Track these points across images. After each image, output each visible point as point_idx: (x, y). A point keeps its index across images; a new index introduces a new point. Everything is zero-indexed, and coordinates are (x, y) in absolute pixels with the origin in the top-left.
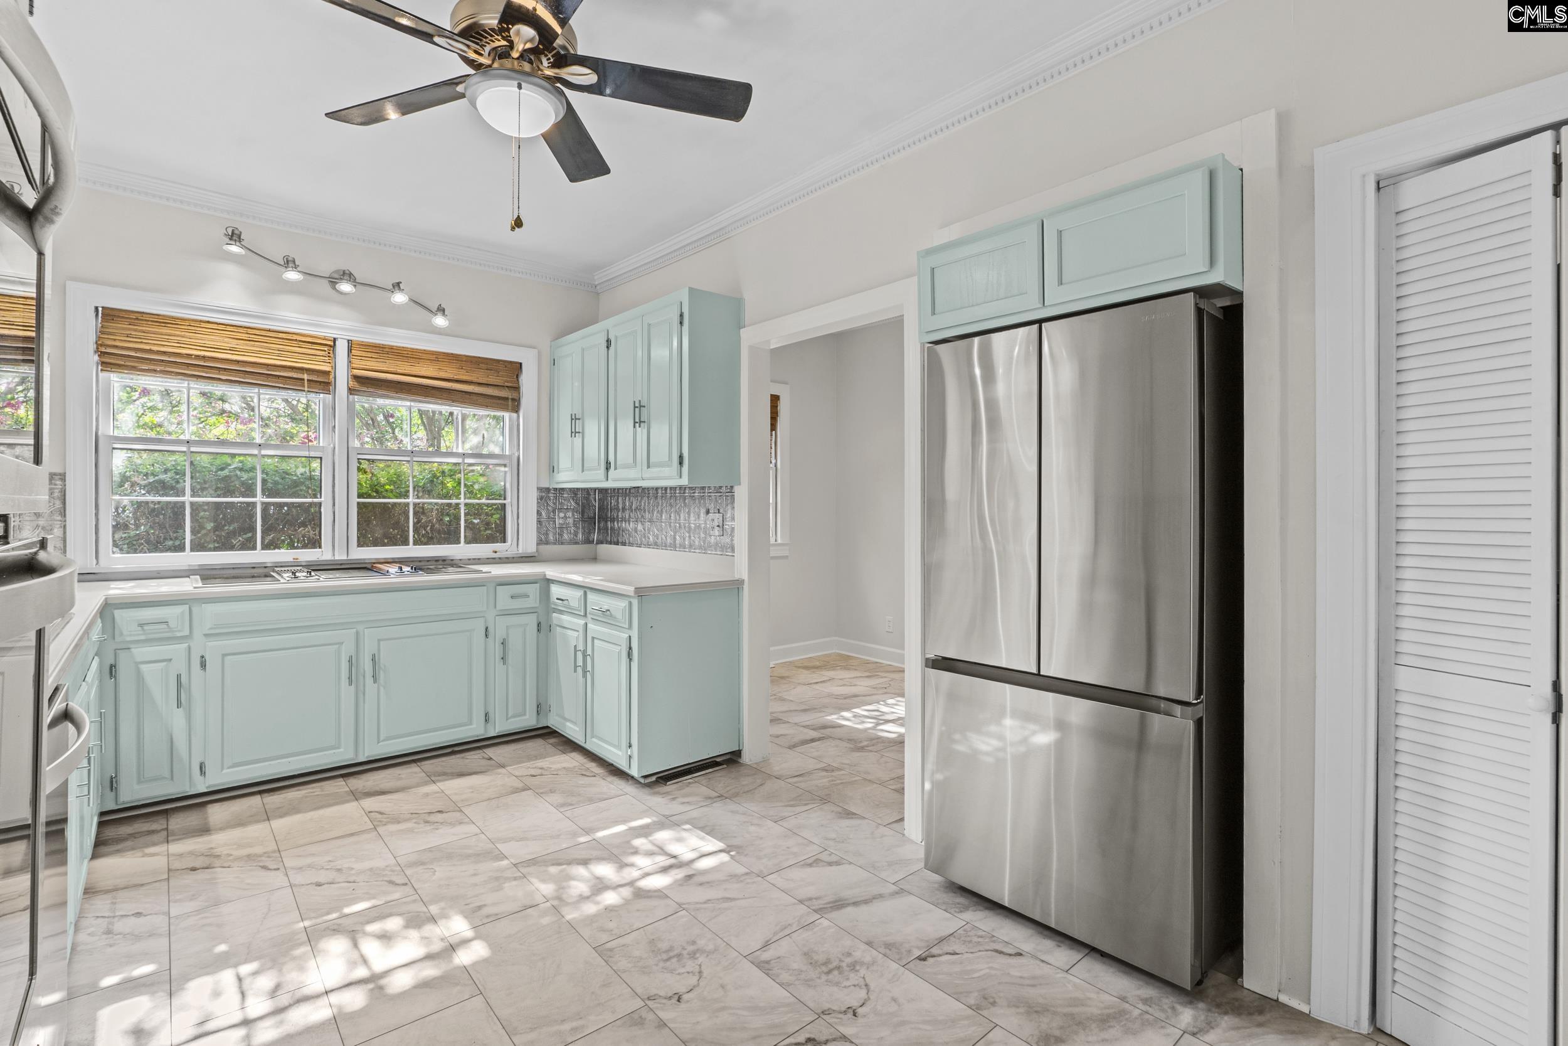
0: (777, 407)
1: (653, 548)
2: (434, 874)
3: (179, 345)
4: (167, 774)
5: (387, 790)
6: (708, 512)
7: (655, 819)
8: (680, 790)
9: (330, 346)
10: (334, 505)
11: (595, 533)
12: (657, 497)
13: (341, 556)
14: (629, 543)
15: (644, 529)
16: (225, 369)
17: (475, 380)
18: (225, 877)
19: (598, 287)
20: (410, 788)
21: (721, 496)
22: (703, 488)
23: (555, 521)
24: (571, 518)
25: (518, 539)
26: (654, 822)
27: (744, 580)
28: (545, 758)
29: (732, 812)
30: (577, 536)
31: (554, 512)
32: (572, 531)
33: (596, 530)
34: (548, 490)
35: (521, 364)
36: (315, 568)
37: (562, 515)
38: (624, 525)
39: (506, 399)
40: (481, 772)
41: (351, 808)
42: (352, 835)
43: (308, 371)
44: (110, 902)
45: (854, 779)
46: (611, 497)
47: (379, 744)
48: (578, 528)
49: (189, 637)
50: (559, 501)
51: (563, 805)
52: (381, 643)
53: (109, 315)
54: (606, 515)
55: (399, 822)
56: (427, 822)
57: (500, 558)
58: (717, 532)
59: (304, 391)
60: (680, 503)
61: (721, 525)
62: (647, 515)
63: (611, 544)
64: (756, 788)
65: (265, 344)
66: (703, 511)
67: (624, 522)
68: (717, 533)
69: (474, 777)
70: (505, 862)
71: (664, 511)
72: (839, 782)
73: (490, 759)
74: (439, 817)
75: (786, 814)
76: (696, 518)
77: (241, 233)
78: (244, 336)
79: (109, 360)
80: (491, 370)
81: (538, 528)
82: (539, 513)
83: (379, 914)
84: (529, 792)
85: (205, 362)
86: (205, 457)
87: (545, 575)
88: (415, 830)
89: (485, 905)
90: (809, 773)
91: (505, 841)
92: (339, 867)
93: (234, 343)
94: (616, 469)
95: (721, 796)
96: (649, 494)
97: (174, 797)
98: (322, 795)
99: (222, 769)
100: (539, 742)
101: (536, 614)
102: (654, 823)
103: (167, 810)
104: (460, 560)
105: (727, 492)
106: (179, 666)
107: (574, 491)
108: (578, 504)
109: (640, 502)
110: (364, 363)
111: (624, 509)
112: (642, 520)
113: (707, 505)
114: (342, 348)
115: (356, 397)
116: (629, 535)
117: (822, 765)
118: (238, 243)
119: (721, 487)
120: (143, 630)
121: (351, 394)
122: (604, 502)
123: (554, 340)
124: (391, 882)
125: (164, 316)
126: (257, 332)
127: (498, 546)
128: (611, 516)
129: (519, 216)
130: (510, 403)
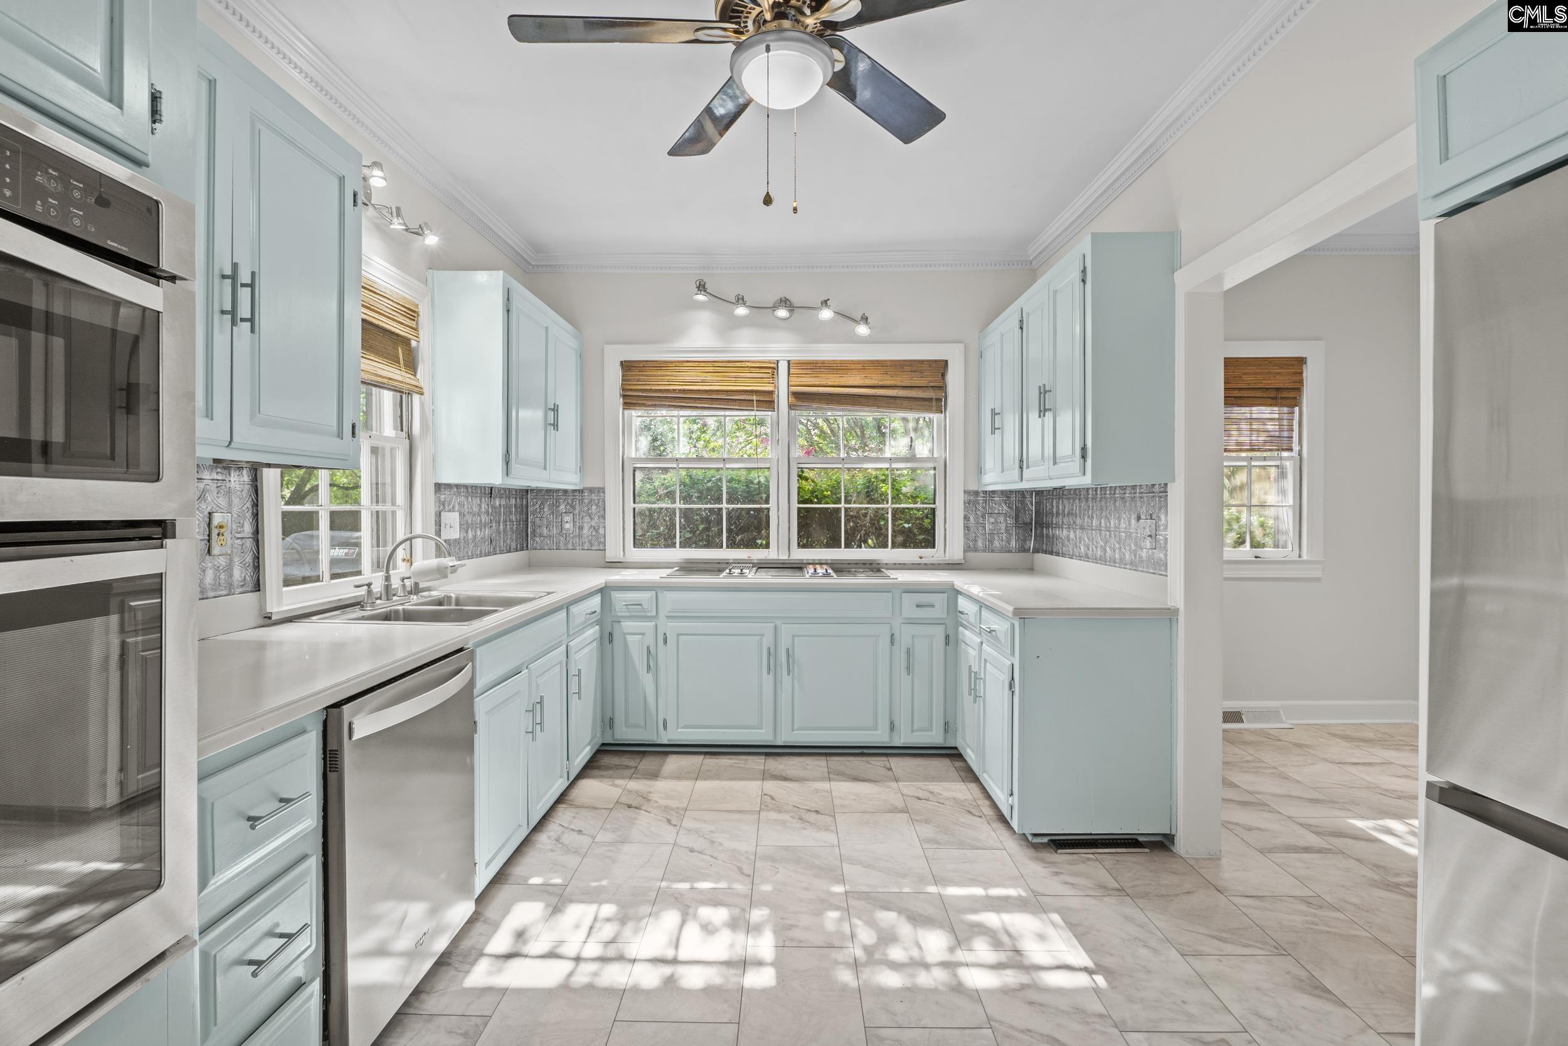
0: (1301, 373)
1: (1085, 561)
2: (776, 875)
3: (668, 383)
4: (642, 724)
5: (790, 777)
6: (1139, 518)
7: (1023, 894)
8: (1072, 864)
9: (774, 368)
10: (778, 510)
11: (1031, 540)
12: (1088, 498)
13: (784, 557)
14: (1062, 553)
15: (1076, 538)
16: (699, 398)
17: (899, 384)
18: (645, 821)
19: (1034, 263)
20: (808, 780)
21: (1154, 496)
22: (1134, 487)
23: (984, 527)
24: (1004, 523)
25: (945, 545)
26: (1020, 896)
27: (1178, 609)
28: (941, 781)
29: (1127, 918)
30: (1009, 544)
31: (983, 516)
32: (1004, 538)
33: (1033, 537)
34: (976, 493)
35: (947, 361)
36: (762, 566)
37: (992, 520)
38: (1057, 532)
39: (930, 400)
40: (874, 781)
41: (754, 787)
42: (740, 812)
43: (756, 392)
44: (572, 815)
45: (1358, 933)
46: (1046, 500)
47: (794, 732)
48: (1010, 535)
49: (656, 616)
50: (989, 505)
51: (928, 841)
52: (795, 638)
53: (627, 367)
54: (1043, 521)
55: (780, 812)
56: (801, 819)
57: (925, 564)
58: (1148, 543)
59: (754, 410)
60: (1111, 505)
61: (1153, 534)
62: (1078, 521)
63: (1046, 553)
64: (1176, 895)
65: (725, 374)
66: (1134, 517)
67: (1057, 529)
68: (1148, 545)
69: (866, 784)
70: (839, 889)
71: (1094, 516)
72: (1323, 928)
73: (890, 769)
74: (813, 817)
75: (1207, 949)
76: (1125, 523)
77: (705, 283)
78: (711, 369)
79: (630, 400)
80: (916, 372)
81: (965, 535)
82: (966, 518)
83: (714, 900)
84: (905, 816)
85: (685, 394)
86: (700, 472)
87: (953, 584)
88: (787, 824)
89: (797, 926)
90: (1275, 898)
91: (853, 861)
92: (713, 840)
93: (703, 376)
94: (1028, 467)
95: (1121, 890)
96: (1080, 495)
97: (647, 743)
98: (743, 768)
99: (677, 729)
100: (946, 762)
101: (944, 626)
102: (1020, 898)
103: (645, 752)
104: (886, 564)
105: (1161, 492)
106: (649, 640)
107: (1006, 494)
108: (1012, 508)
109: (1072, 505)
110: (800, 380)
111: (1057, 513)
112: (1074, 526)
113: (1139, 508)
114: (783, 368)
115: (797, 412)
116: (1063, 545)
117: (1306, 892)
118: (702, 293)
119: (1153, 485)
120: (627, 608)
121: (792, 409)
122: (1040, 505)
123: (981, 332)
124: (740, 869)
125: (660, 361)
126: (720, 364)
127: (926, 552)
128: (1046, 521)
129: (768, 193)
130: (934, 403)
